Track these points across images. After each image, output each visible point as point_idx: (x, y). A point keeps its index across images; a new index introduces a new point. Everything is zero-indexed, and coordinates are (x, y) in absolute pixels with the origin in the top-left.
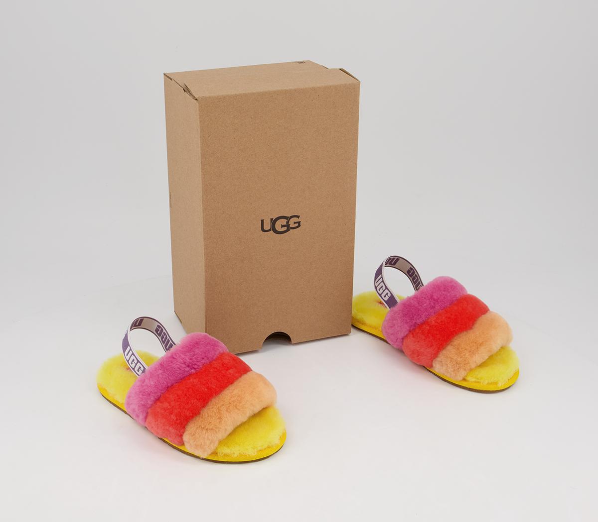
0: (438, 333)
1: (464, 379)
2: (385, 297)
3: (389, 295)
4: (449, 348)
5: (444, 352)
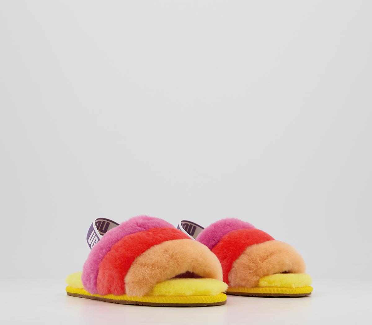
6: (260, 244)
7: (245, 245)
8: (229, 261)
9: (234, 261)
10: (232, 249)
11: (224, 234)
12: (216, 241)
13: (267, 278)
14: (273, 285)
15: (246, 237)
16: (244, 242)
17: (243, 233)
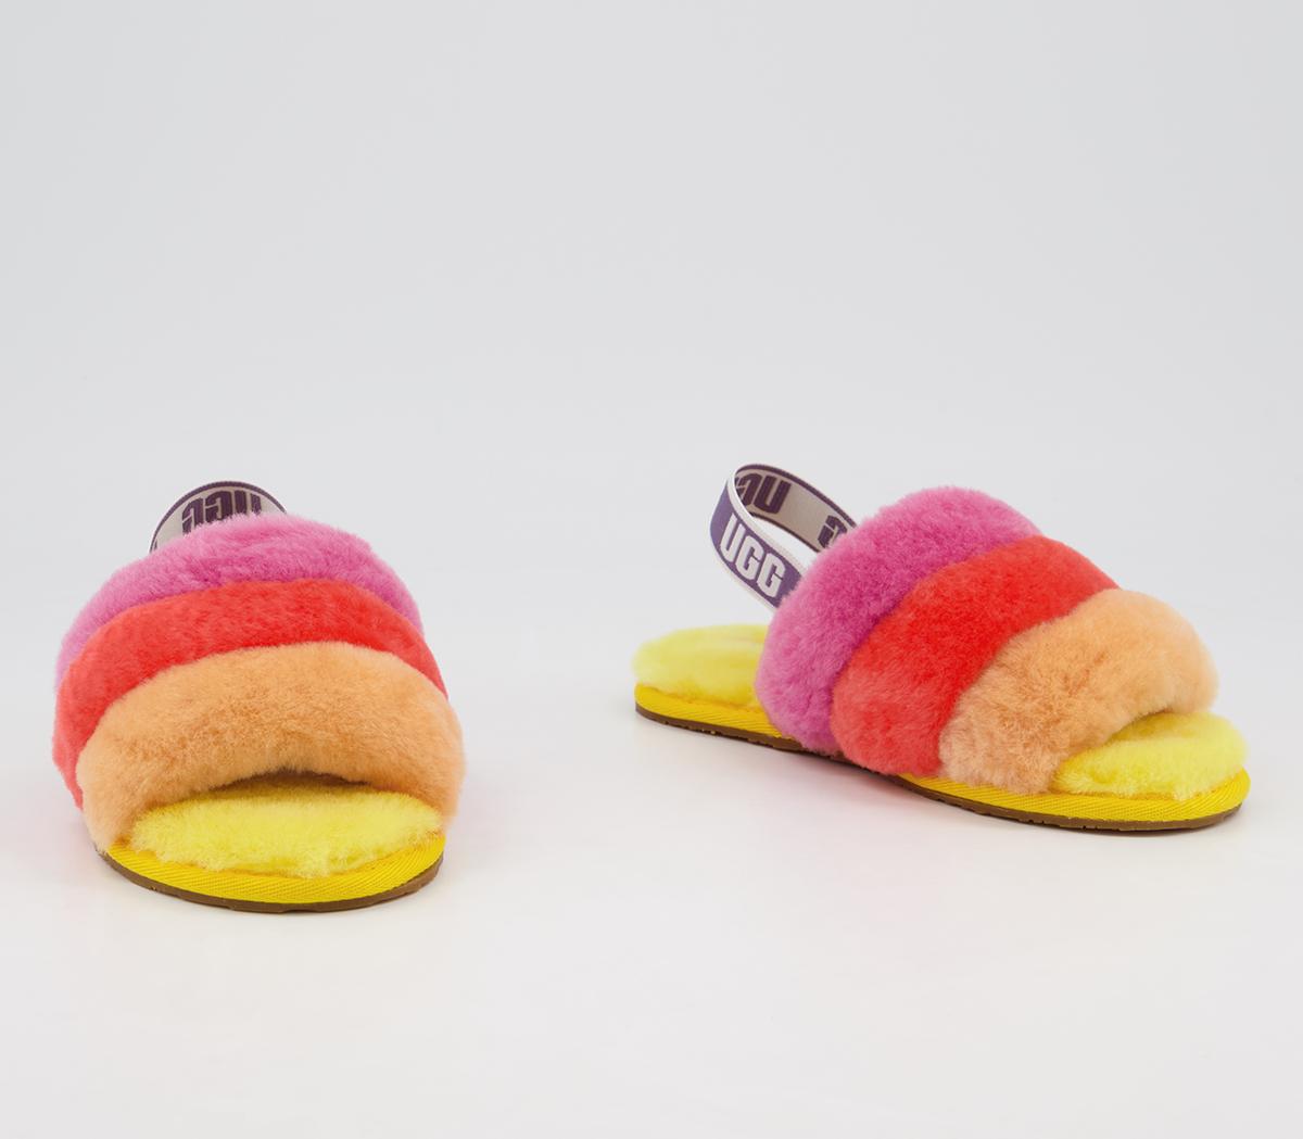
0: (947, 628)
1: (1054, 789)
2: (769, 583)
3: (781, 570)
4: (992, 675)
5: (975, 691)
6: (1057, 620)
7: (1003, 628)
8: (943, 690)
9: (962, 687)
10: (951, 644)
11: (918, 575)
12: (885, 601)
13: (1089, 761)
14: (1113, 788)
15: (1008, 590)
16: (1000, 617)
17: (993, 572)
